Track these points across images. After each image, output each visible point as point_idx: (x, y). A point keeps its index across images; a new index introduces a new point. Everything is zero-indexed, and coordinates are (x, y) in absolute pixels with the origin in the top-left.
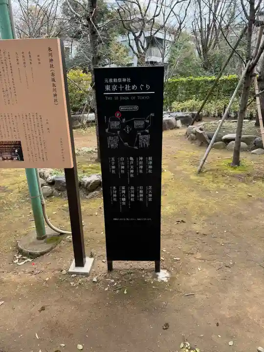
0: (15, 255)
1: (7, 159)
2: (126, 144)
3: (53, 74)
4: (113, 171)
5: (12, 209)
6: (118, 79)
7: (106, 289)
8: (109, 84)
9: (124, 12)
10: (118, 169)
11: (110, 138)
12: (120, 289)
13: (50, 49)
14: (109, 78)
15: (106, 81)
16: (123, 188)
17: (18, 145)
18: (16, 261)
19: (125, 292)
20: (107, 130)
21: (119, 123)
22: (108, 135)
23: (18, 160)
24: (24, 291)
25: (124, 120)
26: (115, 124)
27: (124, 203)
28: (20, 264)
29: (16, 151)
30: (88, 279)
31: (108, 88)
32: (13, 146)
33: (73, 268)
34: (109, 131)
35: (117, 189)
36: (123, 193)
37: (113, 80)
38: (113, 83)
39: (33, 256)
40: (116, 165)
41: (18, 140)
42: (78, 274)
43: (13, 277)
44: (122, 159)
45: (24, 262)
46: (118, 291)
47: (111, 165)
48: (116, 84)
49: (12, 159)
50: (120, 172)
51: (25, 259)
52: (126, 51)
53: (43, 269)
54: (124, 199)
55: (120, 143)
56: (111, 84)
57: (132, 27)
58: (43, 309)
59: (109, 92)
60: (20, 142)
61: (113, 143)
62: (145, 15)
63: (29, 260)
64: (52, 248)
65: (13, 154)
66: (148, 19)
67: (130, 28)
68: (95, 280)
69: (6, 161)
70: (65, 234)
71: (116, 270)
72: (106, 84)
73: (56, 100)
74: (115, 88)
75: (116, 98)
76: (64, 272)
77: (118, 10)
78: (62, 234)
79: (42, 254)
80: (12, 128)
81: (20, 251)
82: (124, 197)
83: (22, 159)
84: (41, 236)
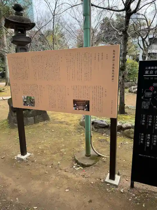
0: (74, 163)
1: (81, 109)
2: (155, 107)
3: (113, 65)
4: (143, 124)
5: (71, 135)
6: (154, 67)
7: (130, 200)
8: (148, 70)
9: (137, 25)
10: (146, 123)
11: (144, 102)
12: (140, 202)
13: (114, 51)
14: (148, 66)
15: (146, 68)
16: (149, 135)
17: (88, 103)
18: (74, 167)
19: (144, 206)
20: (142, 97)
21: (151, 93)
22: (143, 100)
23: (86, 110)
24: (80, 187)
25: (155, 92)
26: (149, 94)
27: (148, 146)
28: (76, 169)
29: (86, 106)
30: (117, 189)
31: (147, 72)
32: (85, 103)
33: (107, 179)
34: (144, 98)
35: (144, 135)
36: (148, 139)
37: (151, 68)
38: (151, 70)
39: (83, 166)
40: (146, 119)
41: (88, 100)
42: (111, 184)
43: (73, 176)
44: (151, 116)
45: (79, 169)
46: (138, 204)
47: (142, 119)
48: (152, 70)
49: (83, 110)
50: (148, 125)
51: (79, 167)
52: (136, 47)
53: (89, 175)
54: (148, 143)
55: (150, 106)
56: (150, 70)
57: (141, 33)
58: (90, 201)
59: (147, 74)
60: (89, 101)
61: (145, 105)
62: (150, 26)
63: (81, 168)
64: (94, 164)
65: (84, 107)
66: (152, 28)
67: (140, 34)
68: (122, 191)
69: (80, 110)
70: (101, 156)
71: (136, 189)
72: (146, 70)
73: (113, 79)
74: (151, 72)
75: (152, 78)
76: (102, 180)
77: (133, 24)
78: (99, 156)
79: (88, 166)
80: (86, 93)
81: (77, 162)
82: (148, 141)
83: (88, 110)
84: (88, 155)
